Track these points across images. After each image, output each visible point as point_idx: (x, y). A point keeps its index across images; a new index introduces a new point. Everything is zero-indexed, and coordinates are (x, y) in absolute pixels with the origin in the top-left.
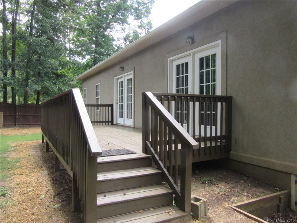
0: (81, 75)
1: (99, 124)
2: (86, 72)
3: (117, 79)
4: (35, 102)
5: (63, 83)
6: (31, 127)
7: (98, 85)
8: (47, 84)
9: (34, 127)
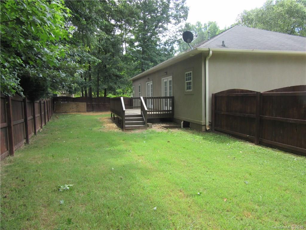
0: (133, 78)
1: (137, 108)
2: (137, 76)
3: (148, 84)
4: (103, 95)
5: (121, 83)
6: (102, 112)
7: (140, 86)
8: (111, 84)
9: (104, 111)
